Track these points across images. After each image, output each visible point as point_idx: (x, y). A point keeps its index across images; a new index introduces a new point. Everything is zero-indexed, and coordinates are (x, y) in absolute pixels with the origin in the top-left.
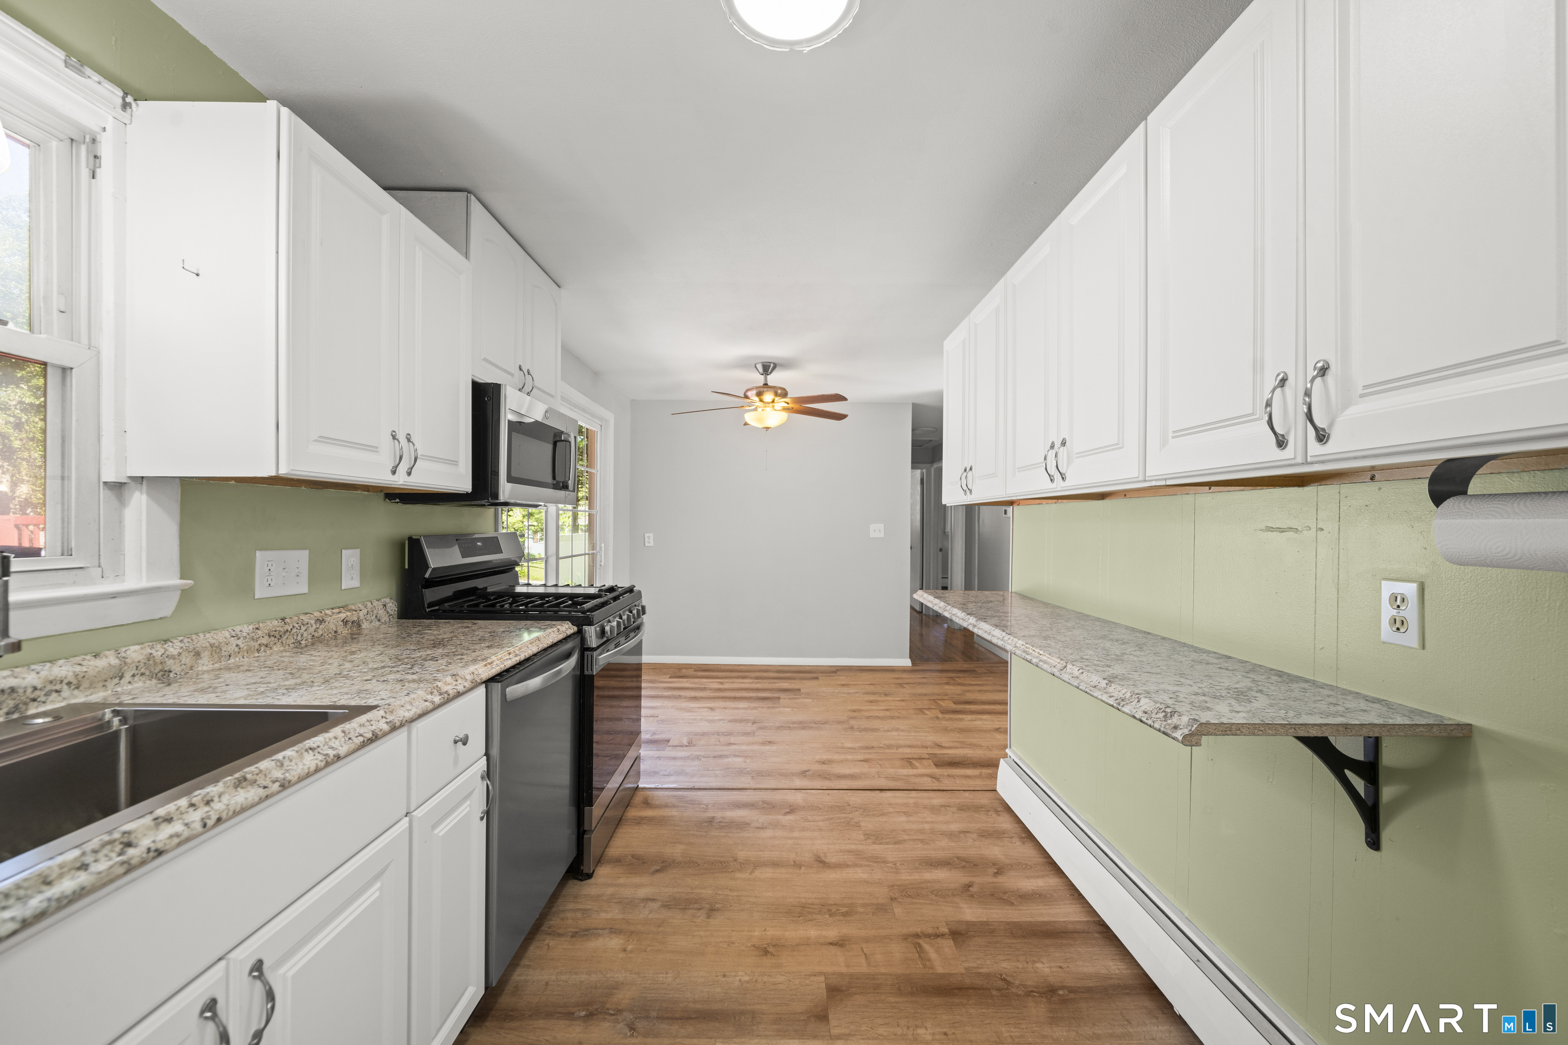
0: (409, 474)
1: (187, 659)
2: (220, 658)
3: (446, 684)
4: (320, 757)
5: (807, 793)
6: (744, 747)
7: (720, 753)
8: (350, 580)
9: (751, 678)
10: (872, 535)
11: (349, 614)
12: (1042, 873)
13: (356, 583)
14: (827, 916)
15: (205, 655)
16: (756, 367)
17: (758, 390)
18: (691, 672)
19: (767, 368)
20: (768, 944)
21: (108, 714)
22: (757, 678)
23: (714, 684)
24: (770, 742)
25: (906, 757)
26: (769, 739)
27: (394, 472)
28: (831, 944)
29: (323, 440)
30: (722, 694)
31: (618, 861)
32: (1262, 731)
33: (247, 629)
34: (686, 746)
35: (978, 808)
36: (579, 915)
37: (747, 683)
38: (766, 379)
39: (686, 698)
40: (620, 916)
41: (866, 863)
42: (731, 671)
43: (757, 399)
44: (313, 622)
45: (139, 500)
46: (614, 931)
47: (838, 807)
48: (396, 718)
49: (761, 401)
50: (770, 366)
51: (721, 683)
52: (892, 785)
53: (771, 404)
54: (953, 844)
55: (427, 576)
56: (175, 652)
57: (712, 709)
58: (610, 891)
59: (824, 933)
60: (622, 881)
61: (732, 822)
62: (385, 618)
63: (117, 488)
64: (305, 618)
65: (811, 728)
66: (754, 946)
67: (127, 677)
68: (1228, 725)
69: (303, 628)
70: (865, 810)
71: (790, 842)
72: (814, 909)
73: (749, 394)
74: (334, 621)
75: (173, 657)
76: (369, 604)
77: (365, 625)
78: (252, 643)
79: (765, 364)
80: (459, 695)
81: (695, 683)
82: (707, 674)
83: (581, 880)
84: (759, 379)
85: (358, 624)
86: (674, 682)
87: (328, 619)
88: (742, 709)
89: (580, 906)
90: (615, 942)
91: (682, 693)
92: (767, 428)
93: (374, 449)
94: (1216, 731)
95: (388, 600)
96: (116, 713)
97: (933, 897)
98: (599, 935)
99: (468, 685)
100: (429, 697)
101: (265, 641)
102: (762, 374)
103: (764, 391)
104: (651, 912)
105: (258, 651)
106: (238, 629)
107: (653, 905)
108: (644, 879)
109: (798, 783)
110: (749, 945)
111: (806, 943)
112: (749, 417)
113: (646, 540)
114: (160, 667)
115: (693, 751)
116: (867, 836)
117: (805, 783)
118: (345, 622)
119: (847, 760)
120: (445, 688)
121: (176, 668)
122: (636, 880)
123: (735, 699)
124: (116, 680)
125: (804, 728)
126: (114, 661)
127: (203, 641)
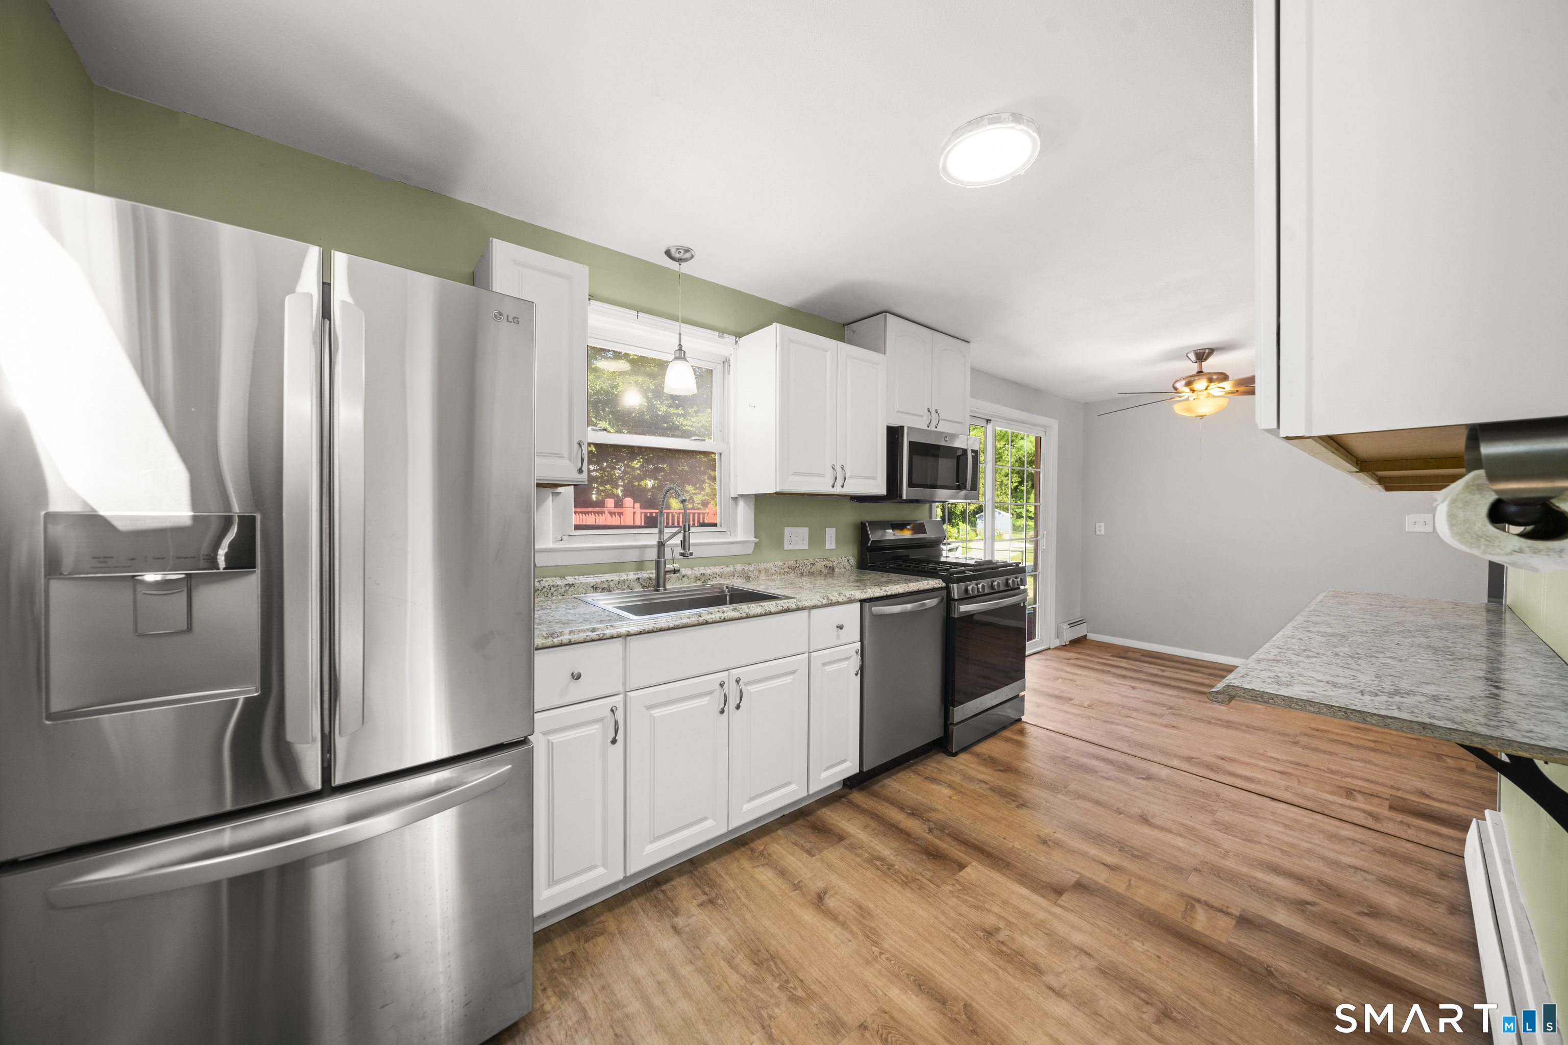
0: (843, 487)
1: (756, 573)
2: (768, 575)
3: (833, 596)
4: (763, 610)
5: (1176, 772)
6: (1141, 723)
7: (1113, 720)
8: (830, 543)
9: (1203, 673)
10: (1409, 528)
11: (828, 562)
12: (1445, 945)
13: (833, 546)
14: (1117, 850)
15: (763, 572)
16: (1187, 356)
17: (1187, 380)
18: (1137, 656)
19: (1202, 356)
20: (1050, 840)
21: (725, 588)
22: (1210, 675)
23: (1154, 670)
24: (1173, 727)
25: (1349, 787)
26: (1175, 724)
27: (833, 487)
28: (1104, 864)
29: (795, 474)
30: (1155, 679)
31: (978, 755)
32: (1301, 706)
33: (780, 563)
34: (1085, 707)
35: (1411, 861)
36: (935, 771)
37: (1194, 676)
38: (1201, 366)
39: (1114, 674)
40: (960, 782)
41: (1194, 838)
42: (1184, 663)
43: (1187, 389)
44: (809, 564)
45: (741, 503)
46: (950, 786)
47: (1203, 793)
48: (800, 605)
49: (1193, 391)
50: (1204, 353)
51: (1162, 671)
52: (1297, 800)
53: (1205, 392)
54: (1328, 870)
55: (869, 545)
56: (752, 569)
57: (1133, 688)
58: (962, 767)
59: (1104, 856)
60: (972, 766)
61: (1082, 766)
62: (848, 567)
63: (735, 499)
64: (806, 562)
65: (1236, 728)
66: (1039, 836)
67: (736, 577)
68: (1258, 693)
69: (804, 567)
70: (1234, 806)
71: (1126, 796)
72: (1109, 841)
73: (1178, 385)
74: (820, 565)
75: (751, 571)
76: (840, 559)
77: (837, 570)
78: (781, 570)
79: (1198, 351)
80: (838, 603)
81: (1132, 665)
82: (1153, 660)
83: (947, 755)
84: (1194, 368)
85: (832, 569)
86: (1112, 660)
87: (817, 564)
88: (1168, 696)
89: (939, 767)
90: (947, 792)
91: (1113, 670)
92: (1202, 417)
93: (822, 475)
94: (1245, 695)
95: (851, 558)
96: (727, 587)
97: (1249, 889)
98: (940, 784)
99: (845, 599)
100: (821, 600)
101: (787, 570)
102: (1196, 362)
103: (1194, 380)
104: (980, 788)
105: (784, 574)
106: (776, 563)
107: (983, 785)
108: (989, 771)
109: (1175, 763)
110: (1035, 833)
111: (1084, 854)
112: (1178, 409)
113: (1098, 529)
114: (747, 575)
115: (1088, 712)
116: (1215, 823)
117: (1185, 766)
118: (826, 567)
119: (1256, 765)
120: (831, 598)
121: (752, 576)
122: (983, 769)
123: (1168, 686)
124: (732, 577)
125: (1228, 727)
126: (732, 569)
127: (763, 566)
